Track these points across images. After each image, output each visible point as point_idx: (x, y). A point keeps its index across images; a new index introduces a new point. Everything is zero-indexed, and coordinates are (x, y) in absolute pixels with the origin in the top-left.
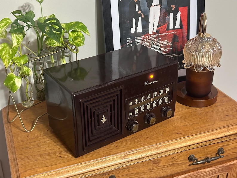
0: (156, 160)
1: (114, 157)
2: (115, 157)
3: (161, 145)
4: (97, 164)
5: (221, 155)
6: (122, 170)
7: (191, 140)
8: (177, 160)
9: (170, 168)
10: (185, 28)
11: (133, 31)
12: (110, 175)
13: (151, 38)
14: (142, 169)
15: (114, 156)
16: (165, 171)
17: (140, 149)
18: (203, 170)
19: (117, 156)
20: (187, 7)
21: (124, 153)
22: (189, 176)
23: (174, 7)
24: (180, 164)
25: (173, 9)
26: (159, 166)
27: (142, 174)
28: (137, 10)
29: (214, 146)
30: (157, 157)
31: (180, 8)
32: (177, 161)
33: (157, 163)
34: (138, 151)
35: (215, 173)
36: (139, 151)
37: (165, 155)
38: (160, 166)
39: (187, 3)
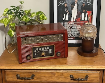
0: (54, 73)
9: (61, 78)
12: (32, 74)
13: (72, 23)
20: (91, 11)
23: (84, 11)
25: (84, 12)
26: (55, 76)
28: (66, 10)
31: (87, 12)
32: (64, 76)
39: (91, 9)
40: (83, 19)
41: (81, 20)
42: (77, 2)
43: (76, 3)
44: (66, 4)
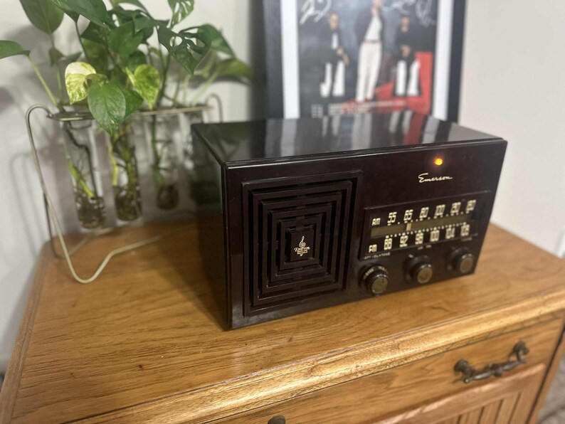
0: (386, 374)
1: (284, 372)
2: (288, 371)
3: (401, 339)
4: (237, 391)
5: (522, 357)
6: (303, 403)
7: (469, 325)
8: (431, 373)
9: (413, 391)
10: (426, 94)
11: (325, 90)
12: (271, 417)
14: (352, 398)
15: (285, 370)
16: (402, 398)
17: (351, 350)
18: (476, 390)
19: (294, 369)
20: (430, 55)
21: (311, 360)
22: (449, 404)
23: (406, 50)
24: (435, 380)
26: (390, 389)
27: (351, 408)
28: (335, 44)
29: (508, 338)
30: (388, 367)
32: (431, 376)
33: (385, 383)
34: (346, 354)
35: (497, 395)
36: (350, 353)
37: (406, 362)
38: (393, 388)
39: (431, 47)
40: (400, 90)
41: (394, 95)
42: (380, 10)
43: (375, 12)
44: (334, 17)
